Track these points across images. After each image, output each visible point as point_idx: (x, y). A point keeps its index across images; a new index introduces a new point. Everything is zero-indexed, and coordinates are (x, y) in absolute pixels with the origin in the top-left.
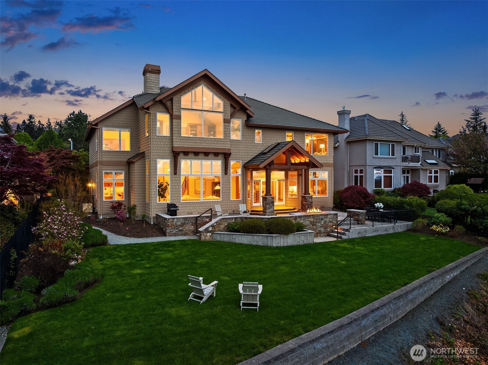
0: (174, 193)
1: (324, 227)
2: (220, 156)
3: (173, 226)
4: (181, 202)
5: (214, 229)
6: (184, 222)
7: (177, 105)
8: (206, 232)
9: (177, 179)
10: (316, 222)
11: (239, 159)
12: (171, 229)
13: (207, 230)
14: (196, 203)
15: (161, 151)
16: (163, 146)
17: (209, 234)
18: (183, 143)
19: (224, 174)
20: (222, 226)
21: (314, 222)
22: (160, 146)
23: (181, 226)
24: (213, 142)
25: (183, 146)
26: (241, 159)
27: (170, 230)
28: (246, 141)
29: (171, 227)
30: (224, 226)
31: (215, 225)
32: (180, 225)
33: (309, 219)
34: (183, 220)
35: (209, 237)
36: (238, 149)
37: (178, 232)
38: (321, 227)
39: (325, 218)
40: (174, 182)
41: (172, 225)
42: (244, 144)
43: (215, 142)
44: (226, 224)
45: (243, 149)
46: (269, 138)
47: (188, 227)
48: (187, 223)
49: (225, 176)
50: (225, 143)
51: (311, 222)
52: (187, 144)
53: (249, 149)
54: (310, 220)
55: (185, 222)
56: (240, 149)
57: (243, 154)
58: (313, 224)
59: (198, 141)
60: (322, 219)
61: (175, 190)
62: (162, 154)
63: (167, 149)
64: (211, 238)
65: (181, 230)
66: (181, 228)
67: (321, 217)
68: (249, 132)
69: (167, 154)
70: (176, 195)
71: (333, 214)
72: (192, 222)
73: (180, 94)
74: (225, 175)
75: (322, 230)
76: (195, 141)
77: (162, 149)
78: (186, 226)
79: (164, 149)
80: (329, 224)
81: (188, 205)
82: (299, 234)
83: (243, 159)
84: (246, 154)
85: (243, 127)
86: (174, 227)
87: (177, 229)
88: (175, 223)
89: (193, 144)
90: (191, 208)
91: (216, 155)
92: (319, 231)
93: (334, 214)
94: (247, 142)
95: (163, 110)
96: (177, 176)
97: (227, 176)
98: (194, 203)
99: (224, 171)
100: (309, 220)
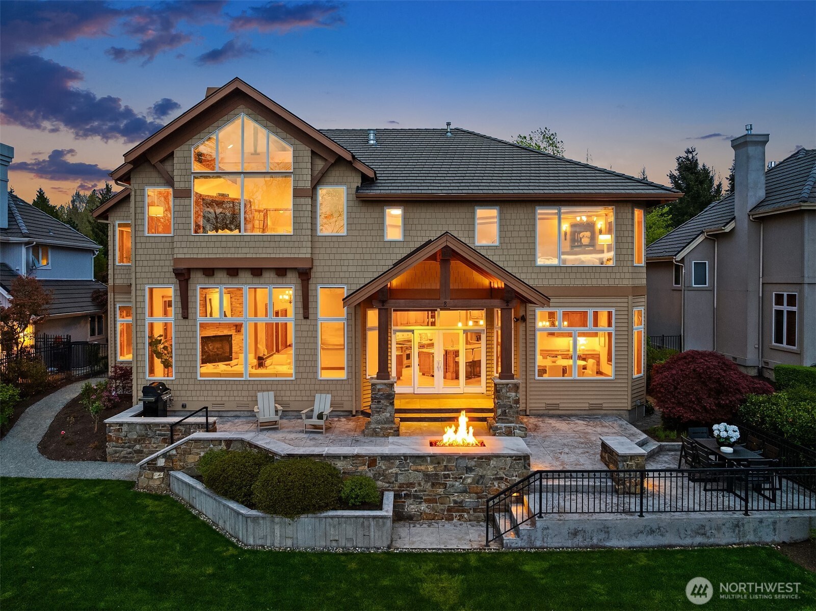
0: (182, 358)
1: (476, 493)
2: (292, 277)
3: (120, 441)
4: (199, 378)
5: (171, 464)
6: (143, 432)
7: (183, 166)
8: (149, 470)
9: (189, 328)
10: (446, 476)
11: (339, 280)
12: (116, 447)
13: (153, 464)
14: (233, 383)
15: (155, 269)
16: (158, 257)
17: (158, 473)
18: (196, 251)
19: (301, 316)
20: (192, 459)
21: (436, 475)
22: (153, 257)
23: (137, 441)
24: (267, 244)
25: (195, 256)
26: (345, 281)
27: (114, 448)
28: (358, 239)
29: (117, 441)
30: (197, 458)
31: (175, 455)
32: (135, 440)
33: (421, 465)
34: (141, 428)
35: (158, 482)
36: (337, 257)
37: (131, 455)
38: (465, 491)
39: (480, 465)
40: (183, 334)
41: (118, 439)
42: (355, 245)
43: (272, 244)
44: (202, 454)
45: (351, 257)
46: (425, 227)
47: (155, 446)
48: (151, 435)
49: (304, 322)
50: (296, 244)
51: (427, 476)
52: (205, 251)
53: (367, 257)
54: (423, 468)
55: (147, 434)
56: (344, 257)
57: (351, 269)
58: (433, 480)
59: (230, 245)
60: (469, 470)
61: (184, 352)
62: (158, 275)
63: (167, 263)
64: (163, 485)
65: (139, 450)
66: (138, 447)
67: (463, 463)
68: (368, 215)
69: (168, 275)
70: (188, 364)
71: (511, 457)
72: (164, 435)
73: (189, 142)
74: (305, 320)
75: (469, 500)
76: (224, 244)
77: (157, 263)
78: (150, 443)
79: (162, 263)
80: (496, 484)
81: (214, 387)
82: (338, 517)
83: (351, 281)
84: (359, 269)
85: (351, 204)
86: (124, 443)
87: (129, 447)
88: (123, 434)
89: (220, 250)
90: (222, 393)
91: (281, 272)
92: (455, 502)
93: (516, 456)
94: (363, 239)
95: (158, 180)
96: (190, 322)
97: (308, 322)
98: (227, 383)
99: (301, 311)
100: (419, 467)
